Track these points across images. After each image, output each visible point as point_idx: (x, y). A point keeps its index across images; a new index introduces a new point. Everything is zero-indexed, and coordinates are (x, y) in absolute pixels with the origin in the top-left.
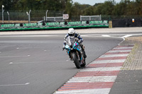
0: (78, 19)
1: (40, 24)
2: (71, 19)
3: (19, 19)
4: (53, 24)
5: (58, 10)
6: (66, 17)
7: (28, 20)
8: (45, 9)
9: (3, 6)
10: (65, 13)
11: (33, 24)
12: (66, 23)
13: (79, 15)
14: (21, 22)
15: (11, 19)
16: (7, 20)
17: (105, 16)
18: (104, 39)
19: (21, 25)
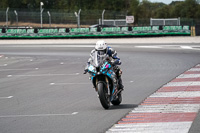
0: (147, 23)
1: (93, 29)
2: (137, 22)
3: (64, 22)
4: (112, 29)
5: (118, 10)
6: (130, 19)
7: (76, 23)
8: (101, 9)
9: (42, 4)
10: (129, 14)
11: (83, 30)
12: (130, 29)
13: (149, 17)
14: (67, 26)
15: (53, 22)
16: (48, 23)
17: (186, 19)
18: (185, 53)
19: (67, 30)
